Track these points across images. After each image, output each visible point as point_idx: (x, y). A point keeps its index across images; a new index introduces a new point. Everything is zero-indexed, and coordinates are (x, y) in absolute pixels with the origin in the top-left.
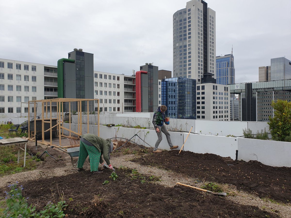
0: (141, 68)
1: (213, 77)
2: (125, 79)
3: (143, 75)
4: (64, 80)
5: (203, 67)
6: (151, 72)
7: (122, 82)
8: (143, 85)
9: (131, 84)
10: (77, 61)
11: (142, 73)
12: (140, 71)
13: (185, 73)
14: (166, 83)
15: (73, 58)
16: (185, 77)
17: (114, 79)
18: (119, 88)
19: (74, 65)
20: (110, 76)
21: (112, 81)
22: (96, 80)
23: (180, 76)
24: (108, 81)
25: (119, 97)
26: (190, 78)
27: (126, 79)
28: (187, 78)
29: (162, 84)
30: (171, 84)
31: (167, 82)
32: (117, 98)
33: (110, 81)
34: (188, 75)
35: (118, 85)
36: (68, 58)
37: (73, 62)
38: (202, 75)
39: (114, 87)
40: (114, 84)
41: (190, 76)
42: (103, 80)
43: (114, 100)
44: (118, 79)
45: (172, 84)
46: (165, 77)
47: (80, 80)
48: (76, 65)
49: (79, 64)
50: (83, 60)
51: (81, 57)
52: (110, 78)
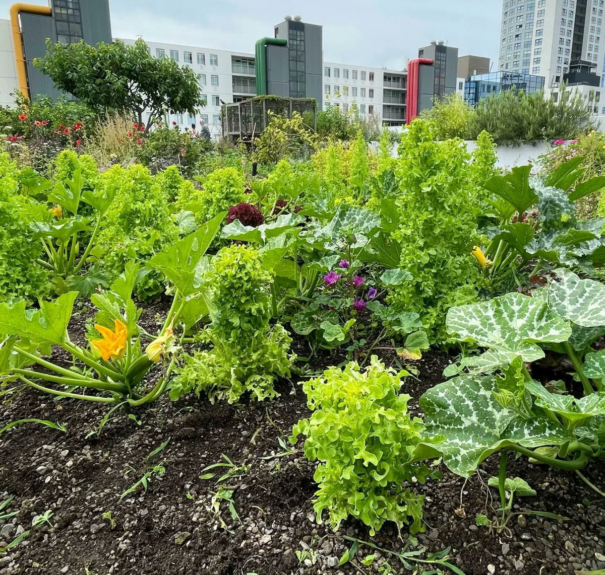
0: (421, 52)
1: (592, 70)
2: (385, 78)
3: (424, 67)
4: (267, 83)
5: (570, 48)
6: (441, 61)
7: (379, 85)
8: (423, 91)
9: (397, 89)
10: (291, 42)
11: (421, 63)
12: (418, 58)
13: (527, 63)
14: (476, 85)
15: (283, 36)
16: (526, 72)
17: (363, 78)
18: (372, 97)
19: (284, 50)
20: (355, 72)
21: (359, 84)
22: (328, 80)
23: (515, 69)
24: (350, 82)
26: (536, 75)
27: (387, 77)
28: (531, 73)
29: (466, 88)
30: (486, 87)
31: (477, 82)
33: (355, 82)
34: (532, 66)
35: (371, 91)
36: (274, 37)
37: (282, 44)
38: (568, 66)
39: (363, 95)
40: (363, 89)
41: (536, 69)
42: (342, 82)
44: (372, 77)
45: (489, 87)
46: (475, 71)
47: (297, 82)
48: (290, 50)
49: (295, 47)
50: (303, 38)
51: (298, 34)
52: (355, 77)
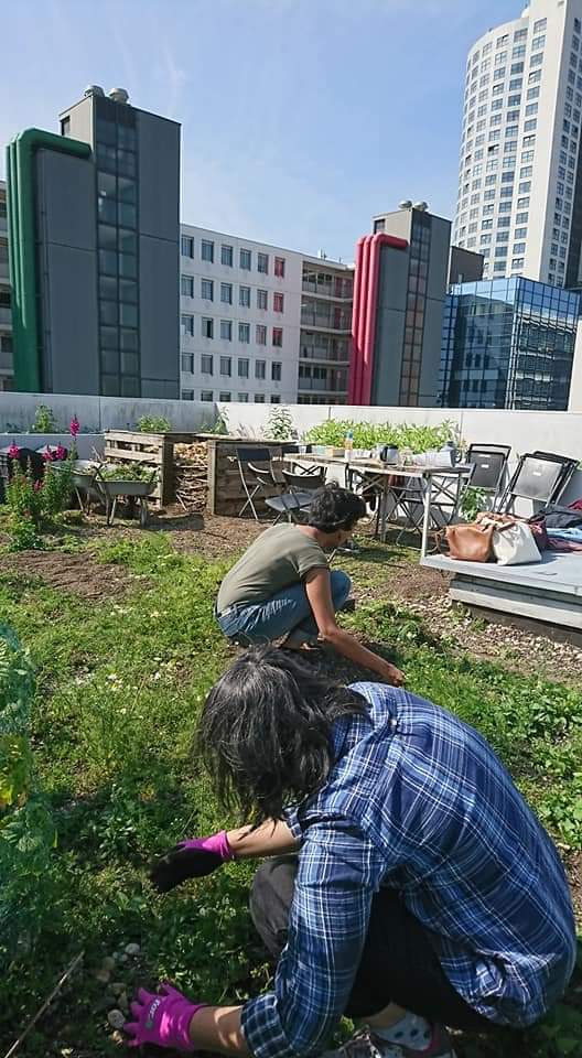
0: (379, 223)
2: (305, 272)
3: (390, 251)
4: (38, 246)
6: (421, 242)
7: (294, 286)
8: (387, 303)
9: (327, 298)
10: (101, 150)
11: (385, 243)
15: (83, 131)
17: (263, 268)
18: (281, 310)
19: (86, 167)
21: (254, 279)
22: (188, 265)
24: (236, 276)
25: (278, 352)
27: (310, 272)
31: (463, 298)
32: (269, 354)
33: (245, 276)
35: (276, 296)
36: (59, 134)
37: (80, 153)
39: (262, 306)
40: (263, 293)
42: (218, 272)
43: (261, 366)
44: (280, 268)
46: (460, 277)
47: (117, 252)
48: (98, 169)
49: (113, 165)
50: (132, 147)
51: (121, 131)
52: (246, 265)
